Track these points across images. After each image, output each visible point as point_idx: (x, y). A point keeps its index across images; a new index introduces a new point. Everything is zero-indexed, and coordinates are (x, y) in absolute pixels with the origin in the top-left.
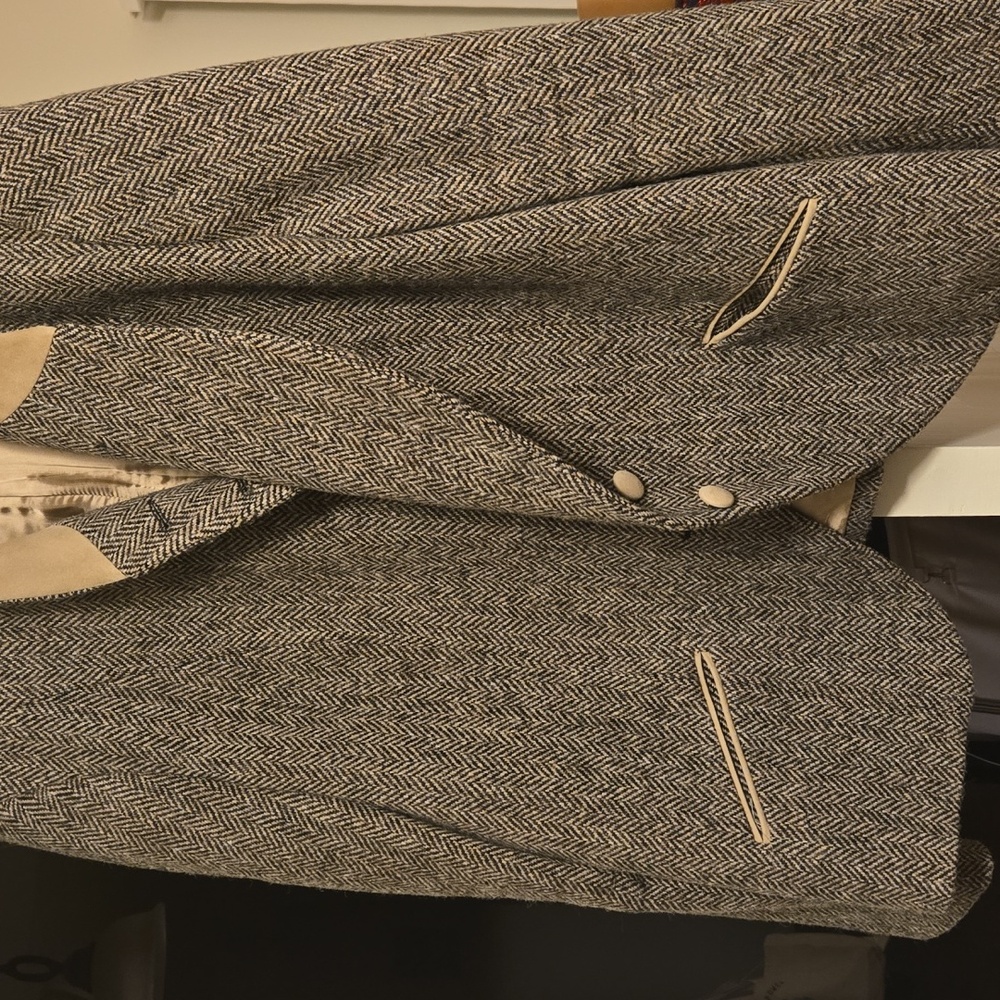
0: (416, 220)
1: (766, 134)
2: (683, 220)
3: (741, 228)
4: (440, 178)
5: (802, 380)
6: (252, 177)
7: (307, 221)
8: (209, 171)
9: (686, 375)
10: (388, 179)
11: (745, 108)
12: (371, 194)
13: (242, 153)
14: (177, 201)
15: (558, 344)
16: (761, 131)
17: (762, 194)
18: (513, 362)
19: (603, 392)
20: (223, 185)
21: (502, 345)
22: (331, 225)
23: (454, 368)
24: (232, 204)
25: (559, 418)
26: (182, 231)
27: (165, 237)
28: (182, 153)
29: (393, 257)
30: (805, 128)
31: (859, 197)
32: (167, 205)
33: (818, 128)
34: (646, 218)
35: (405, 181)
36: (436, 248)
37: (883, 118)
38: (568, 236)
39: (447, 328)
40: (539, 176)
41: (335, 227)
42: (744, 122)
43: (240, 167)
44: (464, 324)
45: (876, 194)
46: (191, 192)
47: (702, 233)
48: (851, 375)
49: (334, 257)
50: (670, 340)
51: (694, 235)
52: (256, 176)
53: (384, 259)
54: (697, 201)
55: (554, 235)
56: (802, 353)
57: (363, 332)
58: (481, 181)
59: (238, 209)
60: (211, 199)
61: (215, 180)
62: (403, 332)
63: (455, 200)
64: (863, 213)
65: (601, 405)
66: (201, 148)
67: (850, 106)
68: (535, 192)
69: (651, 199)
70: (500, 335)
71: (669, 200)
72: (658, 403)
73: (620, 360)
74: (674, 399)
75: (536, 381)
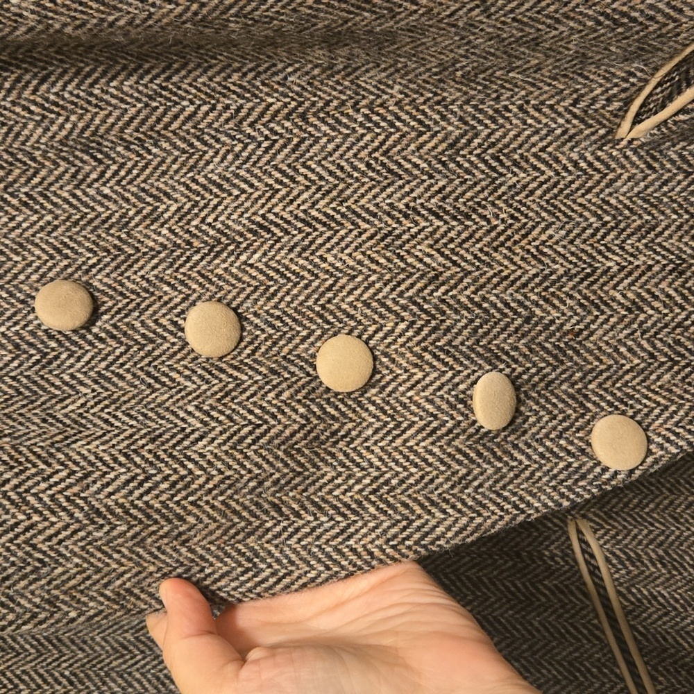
9: (589, 191)
15: (381, 138)
18: (308, 168)
19: (454, 218)
21: (290, 140)
23: (214, 183)
25: (382, 261)
39: (200, 114)
44: (227, 107)
50: (564, 133)
57: (62, 127)
62: (128, 124)
65: (452, 240)
70: (287, 124)
72: (543, 237)
73: (482, 166)
74: (570, 231)
75: (346, 200)
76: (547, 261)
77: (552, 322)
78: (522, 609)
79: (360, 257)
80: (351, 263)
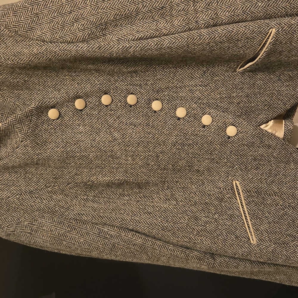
0: (148, 34)
1: (259, 11)
2: (232, 35)
3: (251, 38)
4: (156, 23)
5: (267, 83)
6: (98, 20)
7: (114, 36)
8: (84, 18)
9: (230, 81)
10: (140, 23)
11: (252, 2)
12: (134, 28)
13: (95, 12)
14: (74, 28)
15: (191, 71)
16: (257, 10)
17: (257, 27)
18: (177, 77)
19: (204, 86)
20: (89, 23)
21: (173, 72)
22: (121, 37)
23: (158, 79)
24: (91, 29)
25: (190, 95)
26: (75, 37)
27: (70, 39)
28: (77, 12)
29: (140, 47)
30: (271, 9)
31: (289, 28)
32: (71, 29)
33: (275, 9)
34: (220, 35)
35: (145, 24)
36: (154, 44)
38: (196, 40)
40: (187, 22)
41: (123, 37)
42: (252, 7)
43: (94, 17)
45: (294, 27)
46: (79, 25)
47: (238, 40)
48: (282, 81)
49: (122, 46)
50: (226, 70)
51: (236, 40)
52: (99, 20)
53: (137, 47)
54: (237, 29)
55: (191, 40)
56: (267, 74)
58: (169, 23)
59: (93, 31)
60: (85, 27)
61: (86, 21)
63: (160, 29)
64: (290, 33)
65: (203, 91)
66: (83, 11)
67: (285, 3)
68: (186, 27)
69: (222, 29)
70: (173, 69)
71: (228, 29)
72: (221, 90)
73: (210, 76)
74: (227, 89)
75: (183, 83)
76: (222, 94)
77: (222, 106)
78: (220, 202)
79: (186, 94)
80: (184, 95)
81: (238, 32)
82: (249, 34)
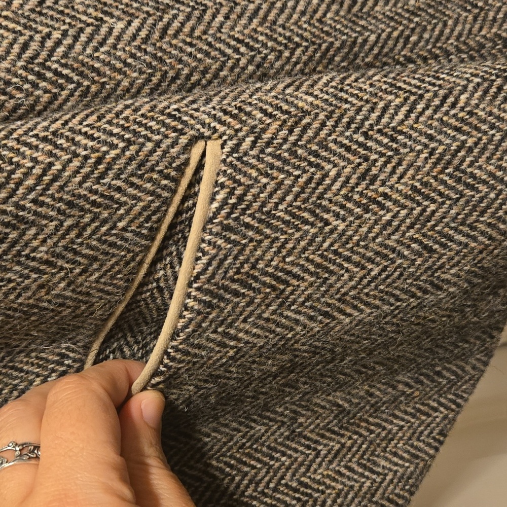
1: (119, 58)
3: (94, 203)
11: (73, 17)
16: (108, 53)
17: (122, 138)
30: (181, 50)
31: (291, 131)
33: (200, 50)
37: (297, 39)
42: (76, 38)
45: (316, 125)
47: (22, 220)
64: (301, 159)
67: (243, 21)
81: (12, 172)
82: (78, 179)
